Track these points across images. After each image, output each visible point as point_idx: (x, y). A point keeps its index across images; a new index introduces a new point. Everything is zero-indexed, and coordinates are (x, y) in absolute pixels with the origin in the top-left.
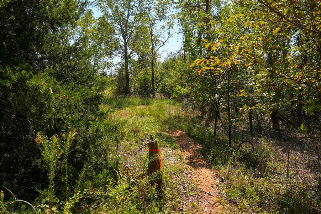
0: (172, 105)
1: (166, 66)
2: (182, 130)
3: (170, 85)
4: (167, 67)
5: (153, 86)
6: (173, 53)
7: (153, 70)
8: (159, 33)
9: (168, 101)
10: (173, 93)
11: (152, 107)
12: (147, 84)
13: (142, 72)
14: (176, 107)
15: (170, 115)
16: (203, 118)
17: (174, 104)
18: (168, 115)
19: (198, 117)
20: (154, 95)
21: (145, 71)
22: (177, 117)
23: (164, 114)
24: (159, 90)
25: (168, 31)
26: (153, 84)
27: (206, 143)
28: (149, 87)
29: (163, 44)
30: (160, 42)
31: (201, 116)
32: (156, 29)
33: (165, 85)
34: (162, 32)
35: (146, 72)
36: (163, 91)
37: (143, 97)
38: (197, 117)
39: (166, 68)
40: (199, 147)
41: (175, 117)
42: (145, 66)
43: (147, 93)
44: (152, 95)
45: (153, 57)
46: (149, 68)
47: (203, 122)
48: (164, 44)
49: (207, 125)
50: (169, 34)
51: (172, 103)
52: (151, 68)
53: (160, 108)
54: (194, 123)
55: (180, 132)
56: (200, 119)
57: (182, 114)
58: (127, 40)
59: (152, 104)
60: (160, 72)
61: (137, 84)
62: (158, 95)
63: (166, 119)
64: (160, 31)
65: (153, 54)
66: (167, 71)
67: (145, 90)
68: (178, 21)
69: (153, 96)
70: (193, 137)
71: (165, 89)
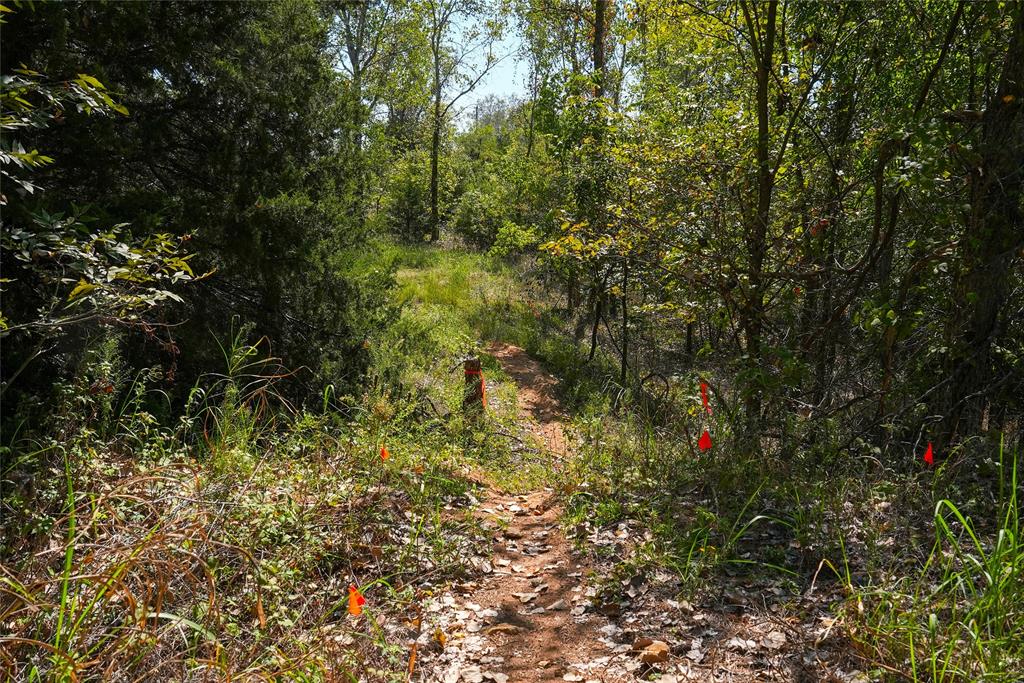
0: (488, 271)
1: (473, 148)
2: (518, 345)
3: (484, 212)
4: (476, 150)
5: (435, 210)
6: (496, 101)
7: (434, 163)
8: (460, 50)
9: (479, 258)
10: (496, 243)
11: (433, 273)
12: (415, 203)
13: (402, 165)
14: (501, 279)
15: (485, 302)
16: (570, 314)
17: (495, 270)
18: (481, 303)
19: (558, 311)
20: (435, 237)
21: (411, 161)
22: (504, 308)
23: (468, 297)
24: (452, 224)
25: (487, 49)
26: (434, 202)
27: (567, 372)
28: (422, 211)
29: (469, 87)
30: (463, 80)
31: (566, 307)
32: (450, 40)
33: (470, 211)
34: (470, 48)
35: (413, 164)
36: (463, 228)
37: (405, 241)
38: (555, 311)
39: (475, 156)
40: (552, 382)
41: (498, 308)
42: (412, 147)
43: (417, 229)
44: (428, 237)
45: (437, 122)
46: (424, 154)
47: (570, 327)
48: (472, 87)
49: (580, 333)
50: (490, 59)
51: (489, 266)
52: (431, 156)
53: (457, 281)
54: (544, 328)
55: (511, 347)
56: (563, 318)
57: (517, 300)
58: (361, 66)
59: (432, 266)
60: (456, 166)
61: (387, 200)
62: (446, 237)
63: (472, 311)
64: (464, 44)
65: (437, 113)
66: (477, 162)
67: (409, 219)
68: (518, 21)
69: (432, 239)
70: (541, 360)
71: (469, 224)
